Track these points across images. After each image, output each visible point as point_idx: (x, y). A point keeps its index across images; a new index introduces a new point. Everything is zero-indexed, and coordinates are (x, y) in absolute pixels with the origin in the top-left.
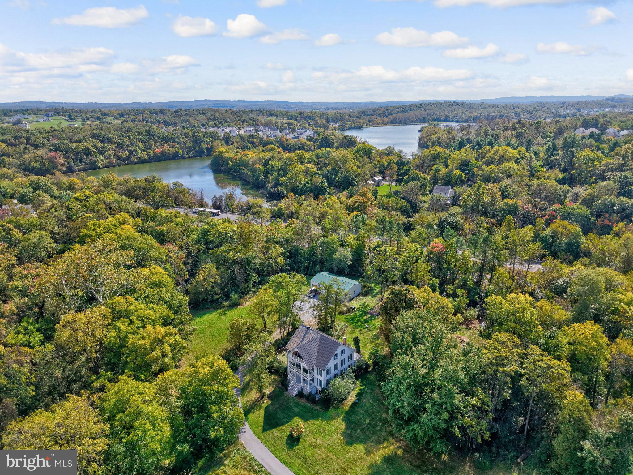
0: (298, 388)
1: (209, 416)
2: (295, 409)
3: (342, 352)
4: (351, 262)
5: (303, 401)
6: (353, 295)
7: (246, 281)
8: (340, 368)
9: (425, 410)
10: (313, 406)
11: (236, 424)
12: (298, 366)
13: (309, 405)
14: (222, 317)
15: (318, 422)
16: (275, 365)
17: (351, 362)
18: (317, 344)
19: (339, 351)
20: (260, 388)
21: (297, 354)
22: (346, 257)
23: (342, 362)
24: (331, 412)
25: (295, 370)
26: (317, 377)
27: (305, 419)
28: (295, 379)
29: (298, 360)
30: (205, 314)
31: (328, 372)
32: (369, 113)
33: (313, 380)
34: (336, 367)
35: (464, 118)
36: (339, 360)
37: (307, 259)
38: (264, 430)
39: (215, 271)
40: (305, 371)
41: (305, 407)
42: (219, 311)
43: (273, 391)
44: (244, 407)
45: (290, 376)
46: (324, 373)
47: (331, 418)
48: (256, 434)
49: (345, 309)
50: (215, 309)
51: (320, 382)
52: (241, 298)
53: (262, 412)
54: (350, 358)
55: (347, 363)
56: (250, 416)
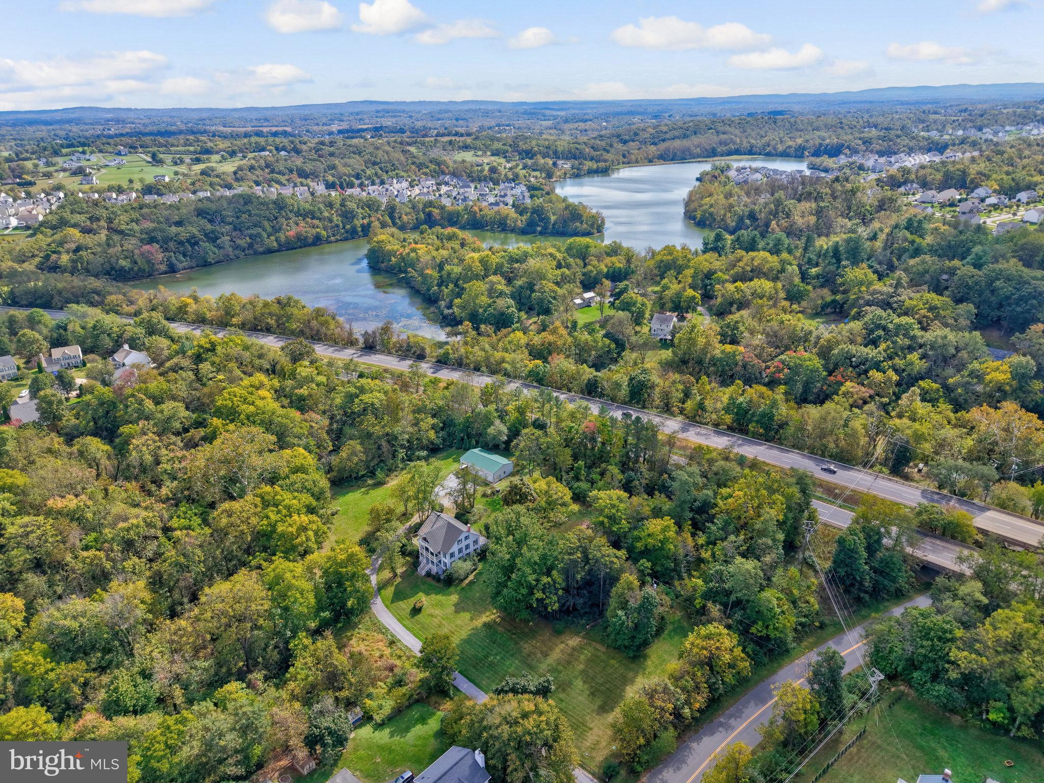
0: (426, 569)
1: (345, 590)
2: (422, 587)
3: (466, 538)
4: (506, 438)
5: (429, 579)
6: (503, 476)
7: (394, 456)
8: (465, 552)
9: (506, 586)
10: (438, 585)
11: (367, 597)
12: (427, 549)
13: (434, 583)
14: (366, 496)
15: (440, 597)
16: (409, 548)
17: (476, 547)
18: (444, 530)
19: (462, 537)
20: (393, 569)
21: (425, 539)
22: (500, 432)
23: (467, 547)
24: (452, 589)
25: (424, 552)
26: (443, 559)
27: (427, 594)
28: (425, 561)
29: (425, 544)
30: (347, 493)
31: (452, 555)
32: (627, 137)
33: (440, 562)
34: (460, 551)
35: (780, 148)
36: (463, 545)
37: (462, 431)
38: (392, 602)
39: (359, 447)
40: (432, 554)
41: (431, 585)
42: (363, 490)
43: (405, 571)
44: (378, 583)
45: (421, 558)
46: (448, 556)
47: (450, 594)
48: (387, 606)
49: (489, 492)
50: (359, 487)
51: (445, 564)
52: (387, 476)
53: (393, 589)
54: (476, 542)
55: (472, 548)
56: (383, 592)
